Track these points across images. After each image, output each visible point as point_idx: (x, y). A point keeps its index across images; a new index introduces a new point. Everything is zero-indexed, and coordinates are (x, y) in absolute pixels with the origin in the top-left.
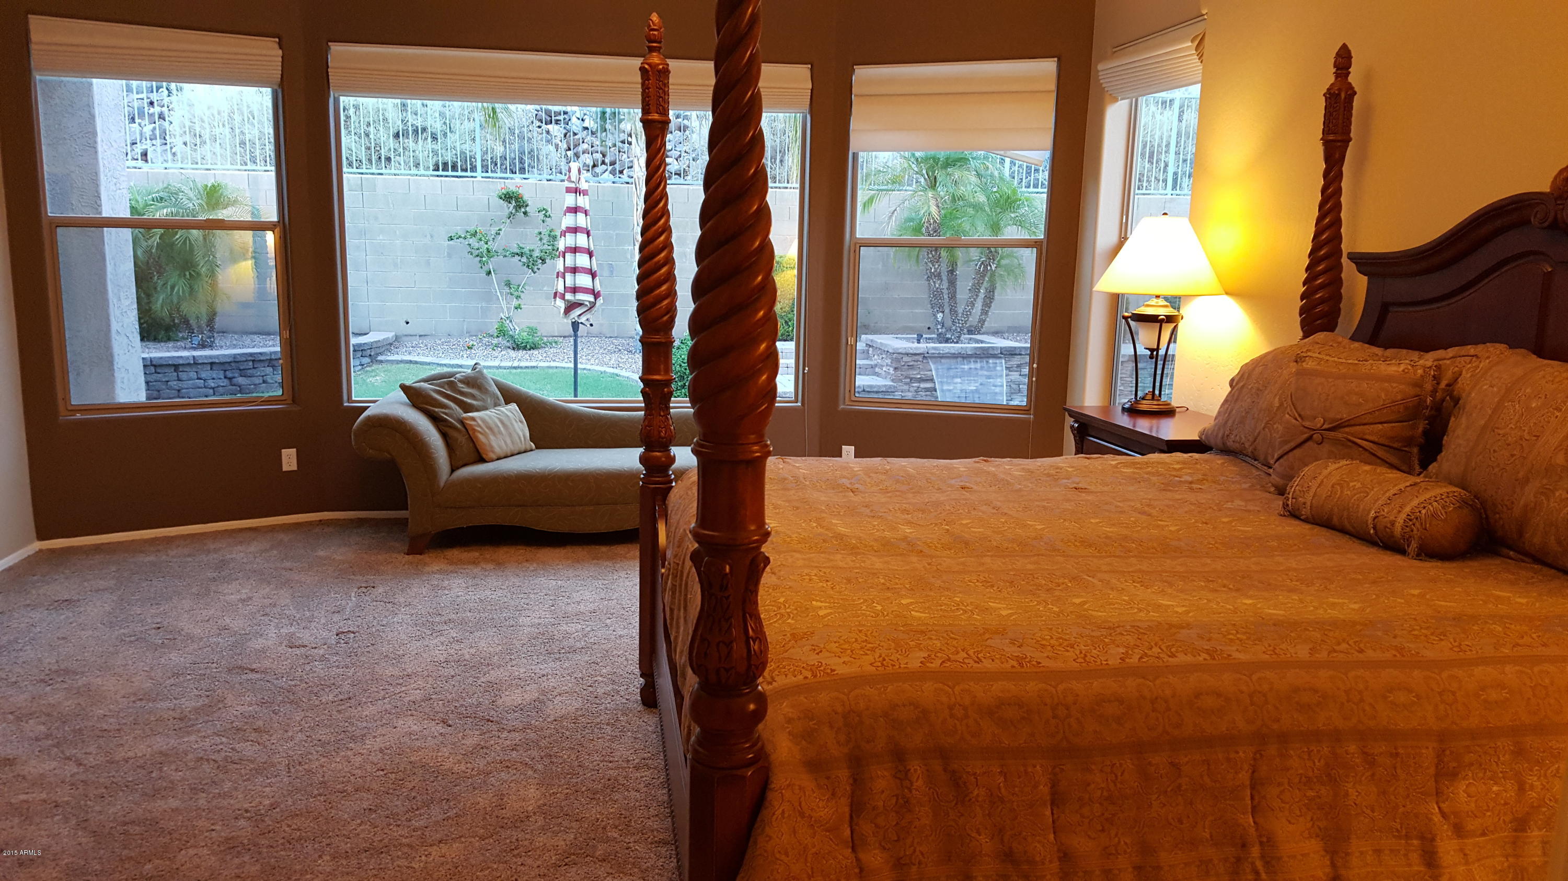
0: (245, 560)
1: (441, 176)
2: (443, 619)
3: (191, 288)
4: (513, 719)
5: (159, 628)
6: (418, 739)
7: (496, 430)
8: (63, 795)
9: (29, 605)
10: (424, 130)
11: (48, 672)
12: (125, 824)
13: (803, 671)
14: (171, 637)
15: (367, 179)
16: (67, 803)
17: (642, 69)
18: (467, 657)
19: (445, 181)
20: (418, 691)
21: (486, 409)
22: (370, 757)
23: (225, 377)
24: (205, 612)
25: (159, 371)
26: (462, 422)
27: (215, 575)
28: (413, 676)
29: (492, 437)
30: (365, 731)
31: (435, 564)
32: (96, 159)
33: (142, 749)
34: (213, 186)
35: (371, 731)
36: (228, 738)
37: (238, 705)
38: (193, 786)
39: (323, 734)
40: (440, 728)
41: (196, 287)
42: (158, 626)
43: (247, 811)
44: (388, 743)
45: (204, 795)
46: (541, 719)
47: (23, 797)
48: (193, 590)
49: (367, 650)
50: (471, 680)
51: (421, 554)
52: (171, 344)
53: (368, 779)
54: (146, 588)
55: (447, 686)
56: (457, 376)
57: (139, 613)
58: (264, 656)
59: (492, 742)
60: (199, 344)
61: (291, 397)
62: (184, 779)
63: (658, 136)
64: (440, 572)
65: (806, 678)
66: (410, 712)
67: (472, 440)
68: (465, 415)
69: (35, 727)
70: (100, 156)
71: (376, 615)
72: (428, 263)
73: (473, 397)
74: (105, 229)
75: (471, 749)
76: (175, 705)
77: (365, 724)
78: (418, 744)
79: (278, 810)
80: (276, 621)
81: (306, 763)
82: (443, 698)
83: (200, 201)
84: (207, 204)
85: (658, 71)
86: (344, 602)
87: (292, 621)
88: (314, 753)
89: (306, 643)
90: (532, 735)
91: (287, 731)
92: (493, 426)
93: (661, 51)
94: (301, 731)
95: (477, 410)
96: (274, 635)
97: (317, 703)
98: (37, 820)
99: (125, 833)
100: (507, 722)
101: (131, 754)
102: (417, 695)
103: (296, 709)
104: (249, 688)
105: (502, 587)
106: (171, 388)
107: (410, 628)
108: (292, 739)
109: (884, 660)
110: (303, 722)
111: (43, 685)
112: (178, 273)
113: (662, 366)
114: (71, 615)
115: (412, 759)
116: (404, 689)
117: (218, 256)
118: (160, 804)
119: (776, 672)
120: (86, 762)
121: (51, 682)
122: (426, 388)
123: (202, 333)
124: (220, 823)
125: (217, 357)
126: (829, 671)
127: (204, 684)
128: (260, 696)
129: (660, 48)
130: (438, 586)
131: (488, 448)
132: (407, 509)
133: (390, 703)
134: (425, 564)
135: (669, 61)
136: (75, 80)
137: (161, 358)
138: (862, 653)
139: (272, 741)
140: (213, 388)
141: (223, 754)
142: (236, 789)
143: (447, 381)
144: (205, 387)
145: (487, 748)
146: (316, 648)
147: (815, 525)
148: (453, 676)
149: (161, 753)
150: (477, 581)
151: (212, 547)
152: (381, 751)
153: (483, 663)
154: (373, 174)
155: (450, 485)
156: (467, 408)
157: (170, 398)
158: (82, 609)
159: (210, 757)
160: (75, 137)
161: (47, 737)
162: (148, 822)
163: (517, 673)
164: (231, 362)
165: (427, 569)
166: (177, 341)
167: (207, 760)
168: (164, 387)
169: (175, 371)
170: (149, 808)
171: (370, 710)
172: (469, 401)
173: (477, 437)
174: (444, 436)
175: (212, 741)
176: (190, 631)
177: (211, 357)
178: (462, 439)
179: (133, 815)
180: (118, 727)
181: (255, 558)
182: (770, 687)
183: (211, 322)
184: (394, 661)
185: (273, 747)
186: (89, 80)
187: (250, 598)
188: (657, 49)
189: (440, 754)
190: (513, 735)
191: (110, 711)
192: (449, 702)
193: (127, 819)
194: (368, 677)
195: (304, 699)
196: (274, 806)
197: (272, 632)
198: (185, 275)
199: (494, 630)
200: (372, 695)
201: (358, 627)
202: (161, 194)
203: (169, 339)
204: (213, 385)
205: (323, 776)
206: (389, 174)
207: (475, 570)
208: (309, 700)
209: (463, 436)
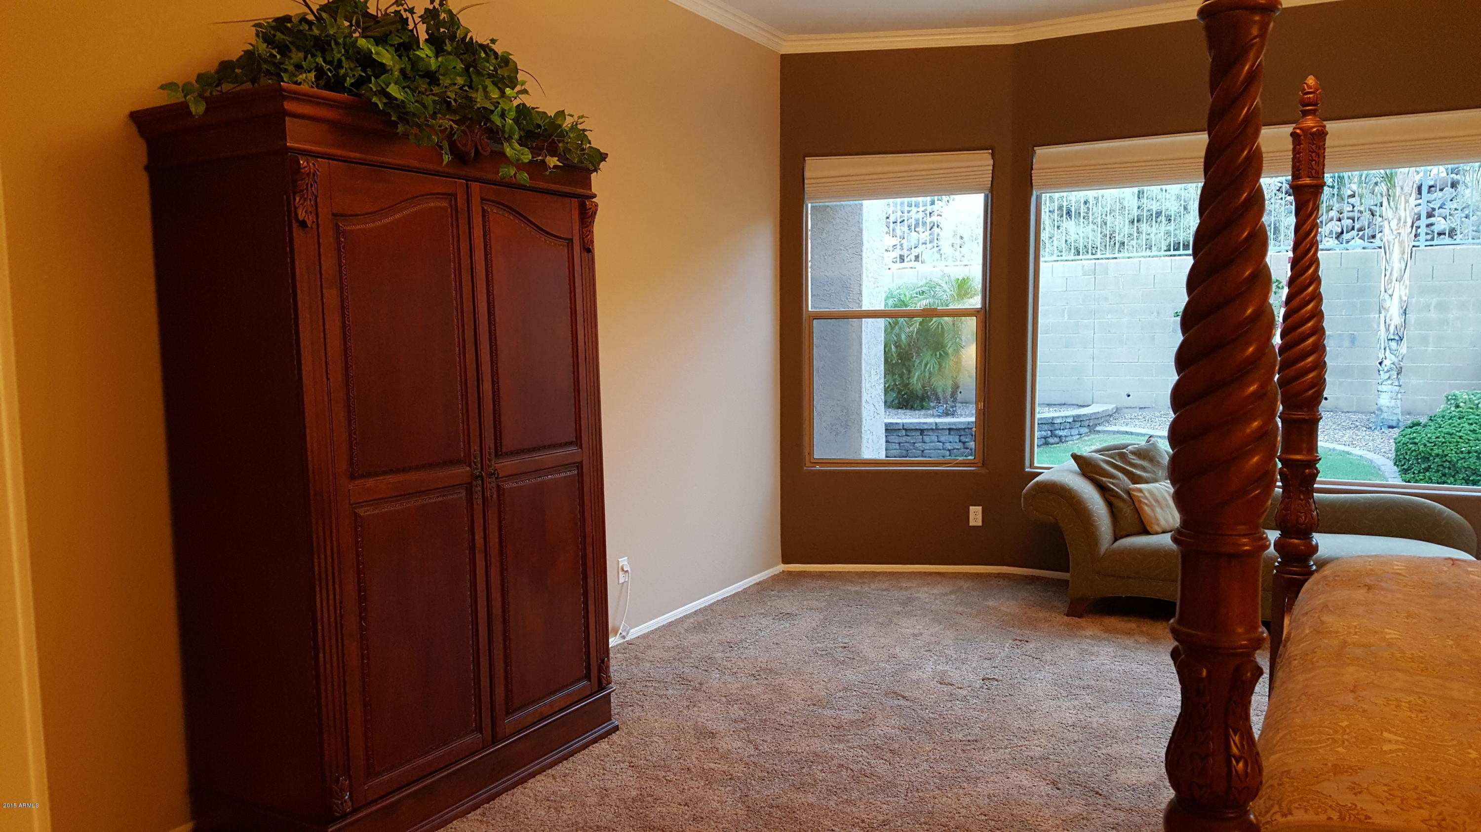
0: (927, 600)
1: (1175, 255)
2: (1082, 683)
3: (940, 364)
4: (1122, 798)
5: (845, 647)
6: (1025, 794)
7: (1163, 502)
8: (739, 770)
9: (762, 614)
10: (1159, 214)
11: (758, 669)
12: (772, 806)
13: (1329, 810)
14: (852, 656)
15: (1101, 264)
16: (739, 778)
17: (1293, 134)
18: (1095, 725)
19: (1175, 260)
20: (1039, 748)
21: (1155, 481)
22: (978, 800)
23: (960, 441)
24: (882, 640)
25: (908, 434)
26: (1128, 492)
27: (899, 609)
28: (1038, 733)
29: (1158, 510)
30: (981, 774)
31: (1090, 628)
32: (861, 264)
33: (802, 746)
34: (964, 279)
35: (986, 775)
36: (867, 752)
37: (884, 725)
38: (830, 788)
39: (943, 768)
40: (1049, 790)
41: (944, 364)
42: (845, 645)
43: (863, 821)
44: (997, 791)
45: (836, 798)
46: (1150, 805)
47: (712, 765)
48: (879, 620)
49: (1004, 699)
50: (1091, 749)
51: (1079, 617)
52: (923, 412)
53: (970, 820)
54: (846, 613)
55: (1068, 750)
56: (1130, 447)
57: (834, 632)
58: (916, 686)
59: (1095, 816)
60: (943, 413)
61: (981, 461)
62: (825, 780)
63: (1309, 200)
64: (1093, 637)
65: (1330, 819)
66: (1025, 767)
67: (1137, 511)
68: (1132, 486)
69: (736, 711)
70: (864, 261)
71: (1021, 668)
72: (1153, 338)
73: (1143, 469)
74: (863, 320)
75: (1072, 817)
76: (837, 714)
77: (982, 768)
78: (1024, 798)
79: (887, 827)
80: (936, 658)
81: (922, 791)
82: (1060, 760)
83: (952, 292)
84: (957, 295)
85: (1311, 134)
86: (997, 651)
87: (949, 660)
88: (932, 784)
89: (954, 682)
90: (1137, 819)
91: (915, 758)
92: (1160, 498)
93: (1317, 113)
94: (927, 761)
95: (1147, 482)
96: (930, 670)
97: (948, 738)
98: (715, 786)
99: (770, 814)
100: (1115, 799)
101: (794, 749)
102: (1037, 752)
103: (929, 740)
104: (897, 712)
105: (1150, 663)
106: (916, 449)
107: (1049, 687)
108: (917, 766)
109: (1444, 819)
110: (931, 754)
111: (753, 678)
112: (931, 353)
113: (1305, 445)
114: (788, 625)
115: (1015, 811)
116: (1026, 743)
117: (963, 338)
118: (801, 797)
119: (1296, 805)
120: (761, 747)
121: (758, 677)
122: (1096, 459)
123: (947, 403)
124: (840, 826)
125: (955, 424)
126: (1362, 817)
127: (864, 702)
128: (903, 722)
129: (1315, 110)
130: (1086, 650)
131: (1153, 521)
132: (1068, 572)
133: (1010, 754)
134: (1083, 628)
135: (1325, 123)
136: (851, 203)
137: (911, 423)
138: (1416, 805)
139: (901, 764)
140: (949, 450)
141: (860, 766)
142: (860, 799)
143: (1119, 453)
144: (943, 449)
145: (1088, 820)
146: (961, 688)
147: (1451, 642)
148: (1075, 741)
149: (815, 753)
150: (1127, 652)
151: (904, 585)
152: (989, 797)
153: (1108, 735)
154: (1108, 259)
155: (1113, 554)
156: (1136, 479)
157: (916, 457)
158: (796, 622)
159: (850, 766)
160: (848, 248)
161: (743, 720)
162: (788, 810)
163: (1140, 753)
164: (965, 429)
165: (1082, 632)
166: (928, 409)
167: (847, 768)
168: (911, 447)
169: (921, 434)
170: (792, 797)
171: (990, 756)
172: (1138, 472)
173: (1142, 509)
174: (1110, 505)
175: (855, 753)
176: (866, 654)
177: (949, 424)
178: (1127, 510)
179: (780, 801)
180: (792, 724)
181: (936, 599)
182: (1284, 819)
183: (953, 394)
184: (1025, 715)
185: (901, 770)
186: (860, 202)
187: (921, 634)
188: (1313, 112)
189: (1041, 814)
190: (1118, 813)
191: (790, 709)
192: (1064, 765)
193: (774, 803)
194: (998, 725)
195: (937, 733)
196: (886, 823)
197: (929, 667)
198: (936, 355)
199: (1130, 704)
200: (997, 743)
201: (1003, 676)
202: (923, 289)
203: (922, 408)
204: (950, 448)
205: (933, 807)
206: (1123, 258)
207: (1127, 642)
208: (942, 734)
209: (1129, 506)
